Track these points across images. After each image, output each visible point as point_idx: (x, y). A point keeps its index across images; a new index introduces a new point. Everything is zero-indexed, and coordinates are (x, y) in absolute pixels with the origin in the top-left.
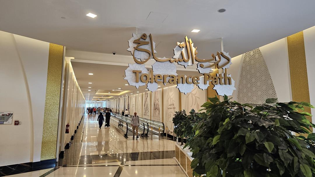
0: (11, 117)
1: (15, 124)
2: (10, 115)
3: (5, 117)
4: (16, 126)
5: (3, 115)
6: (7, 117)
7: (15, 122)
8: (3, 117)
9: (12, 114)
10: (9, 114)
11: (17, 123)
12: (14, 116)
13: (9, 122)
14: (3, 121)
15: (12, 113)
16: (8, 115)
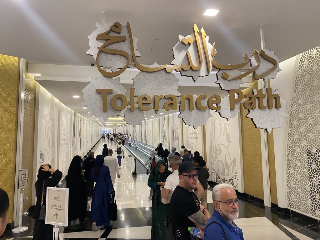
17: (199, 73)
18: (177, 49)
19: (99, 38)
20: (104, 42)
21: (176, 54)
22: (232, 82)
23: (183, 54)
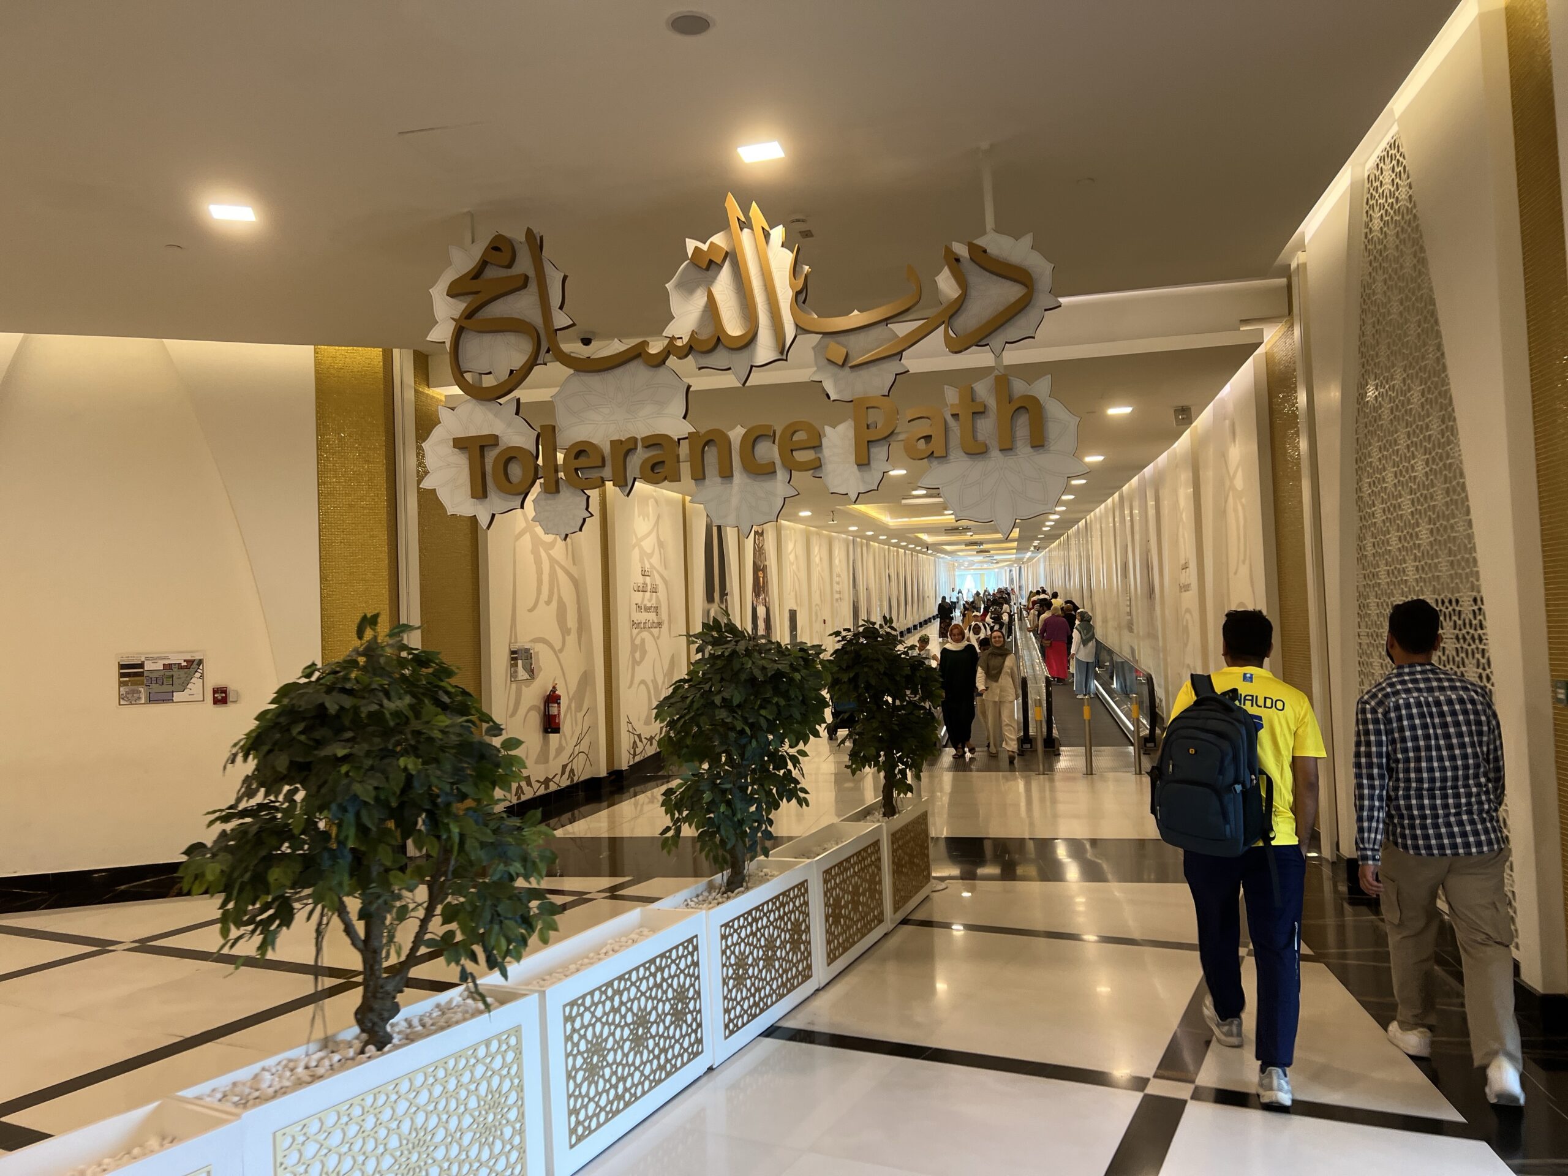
0: (198, 675)
1: (216, 702)
2: (193, 665)
3: (175, 672)
4: (222, 709)
5: (168, 667)
6: (182, 673)
7: (215, 691)
8: (168, 673)
9: (200, 662)
10: (190, 662)
11: (221, 697)
12: (208, 667)
13: (191, 692)
14: (170, 688)
15: (198, 657)
16: (186, 667)
17: (752, 356)
18: (679, 285)
19: (454, 292)
20: (469, 299)
21: (677, 303)
22: (864, 373)
23: (699, 300)
